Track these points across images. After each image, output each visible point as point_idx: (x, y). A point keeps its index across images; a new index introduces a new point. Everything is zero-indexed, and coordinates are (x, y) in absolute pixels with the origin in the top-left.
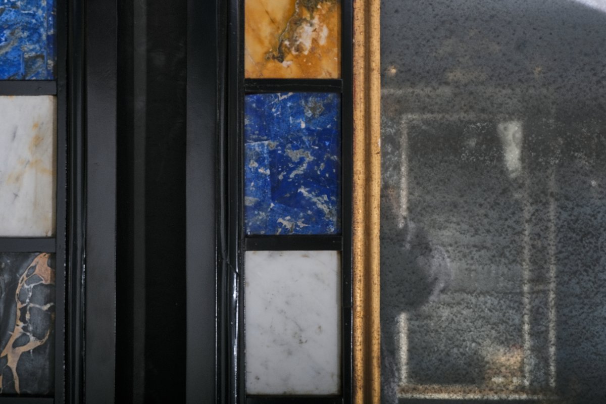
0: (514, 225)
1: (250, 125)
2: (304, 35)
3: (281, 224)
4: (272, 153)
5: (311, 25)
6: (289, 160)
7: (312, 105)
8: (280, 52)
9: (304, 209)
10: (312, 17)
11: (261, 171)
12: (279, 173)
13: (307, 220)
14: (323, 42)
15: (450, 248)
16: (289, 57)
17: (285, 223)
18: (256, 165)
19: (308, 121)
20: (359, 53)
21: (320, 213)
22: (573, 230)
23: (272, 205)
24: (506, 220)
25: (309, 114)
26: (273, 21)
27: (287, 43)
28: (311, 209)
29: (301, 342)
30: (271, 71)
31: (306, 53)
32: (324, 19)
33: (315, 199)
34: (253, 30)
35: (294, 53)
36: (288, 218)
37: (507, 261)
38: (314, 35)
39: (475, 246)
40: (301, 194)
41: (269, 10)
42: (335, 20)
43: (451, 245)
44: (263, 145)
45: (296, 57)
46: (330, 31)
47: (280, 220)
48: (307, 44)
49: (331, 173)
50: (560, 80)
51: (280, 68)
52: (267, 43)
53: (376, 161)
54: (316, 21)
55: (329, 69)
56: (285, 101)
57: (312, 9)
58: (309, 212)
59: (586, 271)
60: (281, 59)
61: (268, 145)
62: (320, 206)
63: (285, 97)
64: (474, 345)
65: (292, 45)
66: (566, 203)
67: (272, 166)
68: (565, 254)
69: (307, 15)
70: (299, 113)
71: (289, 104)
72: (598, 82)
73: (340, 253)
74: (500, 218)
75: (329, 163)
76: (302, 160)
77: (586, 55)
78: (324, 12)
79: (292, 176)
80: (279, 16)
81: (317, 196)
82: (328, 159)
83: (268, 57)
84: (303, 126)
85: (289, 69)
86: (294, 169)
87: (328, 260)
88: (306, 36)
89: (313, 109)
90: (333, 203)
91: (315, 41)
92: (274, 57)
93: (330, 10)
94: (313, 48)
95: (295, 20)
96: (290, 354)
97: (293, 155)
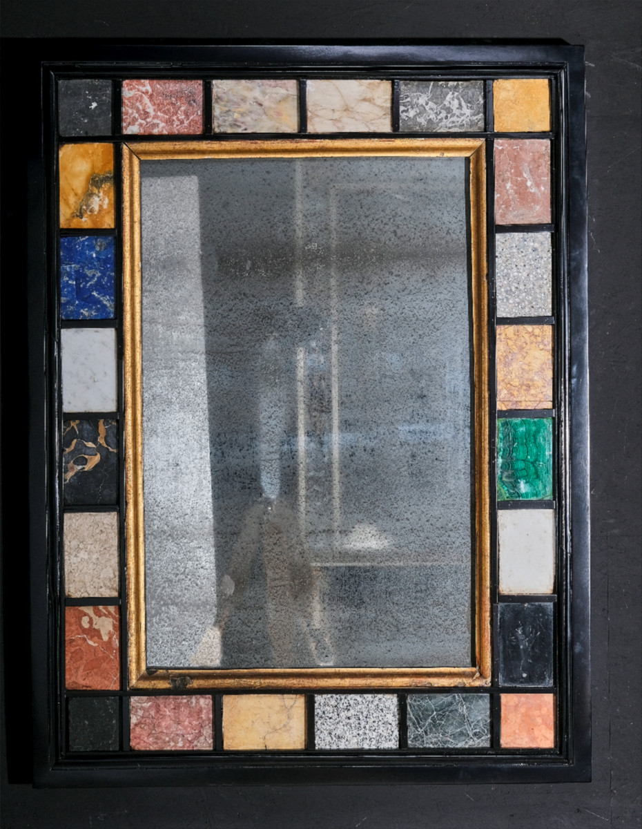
1: (63, 256)
3: (82, 313)
4: (77, 272)
5: (99, 197)
6: (87, 276)
7: (100, 244)
8: (80, 212)
9: (96, 305)
10: (99, 192)
11: (70, 282)
12: (81, 283)
13: (97, 310)
14: (105, 207)
15: (184, 327)
16: (86, 215)
17: (84, 312)
18: (67, 279)
19: (97, 253)
20: (127, 212)
21: (105, 306)
22: (257, 315)
23: (77, 302)
25: (98, 249)
26: (76, 195)
27: (84, 207)
28: (100, 304)
29: (94, 381)
30: (75, 224)
31: (96, 213)
32: (106, 193)
33: (102, 299)
34: (65, 200)
35: (89, 213)
36: (86, 309)
37: (218, 334)
38: (100, 203)
40: (94, 295)
41: (74, 187)
42: (112, 194)
43: (185, 325)
44: (71, 267)
45: (90, 215)
46: (110, 200)
47: (82, 311)
48: (96, 208)
49: (111, 283)
50: (248, 226)
51: (81, 222)
52: (73, 207)
53: (138, 276)
54: (101, 194)
55: (109, 222)
56: (84, 241)
57: (98, 188)
58: (99, 306)
60: (81, 216)
61: (75, 267)
62: (105, 302)
63: (84, 239)
64: (199, 384)
65: (87, 208)
66: (253, 299)
67: (76, 280)
68: (253, 329)
69: (96, 191)
70: (92, 248)
71: (86, 243)
72: (271, 227)
73: (116, 329)
74: (214, 309)
75: (109, 277)
76: (94, 275)
77: (264, 211)
78: (106, 189)
79: (88, 285)
80: (80, 191)
81: (104, 296)
82: (109, 275)
83: (73, 216)
84: (94, 255)
85: (86, 223)
86: (89, 281)
87: (109, 334)
88: (95, 203)
89: (100, 246)
90: (112, 301)
91: (101, 206)
92: (77, 216)
93: (110, 188)
94: (100, 211)
95: (89, 195)
96: (88, 388)
97: (89, 273)
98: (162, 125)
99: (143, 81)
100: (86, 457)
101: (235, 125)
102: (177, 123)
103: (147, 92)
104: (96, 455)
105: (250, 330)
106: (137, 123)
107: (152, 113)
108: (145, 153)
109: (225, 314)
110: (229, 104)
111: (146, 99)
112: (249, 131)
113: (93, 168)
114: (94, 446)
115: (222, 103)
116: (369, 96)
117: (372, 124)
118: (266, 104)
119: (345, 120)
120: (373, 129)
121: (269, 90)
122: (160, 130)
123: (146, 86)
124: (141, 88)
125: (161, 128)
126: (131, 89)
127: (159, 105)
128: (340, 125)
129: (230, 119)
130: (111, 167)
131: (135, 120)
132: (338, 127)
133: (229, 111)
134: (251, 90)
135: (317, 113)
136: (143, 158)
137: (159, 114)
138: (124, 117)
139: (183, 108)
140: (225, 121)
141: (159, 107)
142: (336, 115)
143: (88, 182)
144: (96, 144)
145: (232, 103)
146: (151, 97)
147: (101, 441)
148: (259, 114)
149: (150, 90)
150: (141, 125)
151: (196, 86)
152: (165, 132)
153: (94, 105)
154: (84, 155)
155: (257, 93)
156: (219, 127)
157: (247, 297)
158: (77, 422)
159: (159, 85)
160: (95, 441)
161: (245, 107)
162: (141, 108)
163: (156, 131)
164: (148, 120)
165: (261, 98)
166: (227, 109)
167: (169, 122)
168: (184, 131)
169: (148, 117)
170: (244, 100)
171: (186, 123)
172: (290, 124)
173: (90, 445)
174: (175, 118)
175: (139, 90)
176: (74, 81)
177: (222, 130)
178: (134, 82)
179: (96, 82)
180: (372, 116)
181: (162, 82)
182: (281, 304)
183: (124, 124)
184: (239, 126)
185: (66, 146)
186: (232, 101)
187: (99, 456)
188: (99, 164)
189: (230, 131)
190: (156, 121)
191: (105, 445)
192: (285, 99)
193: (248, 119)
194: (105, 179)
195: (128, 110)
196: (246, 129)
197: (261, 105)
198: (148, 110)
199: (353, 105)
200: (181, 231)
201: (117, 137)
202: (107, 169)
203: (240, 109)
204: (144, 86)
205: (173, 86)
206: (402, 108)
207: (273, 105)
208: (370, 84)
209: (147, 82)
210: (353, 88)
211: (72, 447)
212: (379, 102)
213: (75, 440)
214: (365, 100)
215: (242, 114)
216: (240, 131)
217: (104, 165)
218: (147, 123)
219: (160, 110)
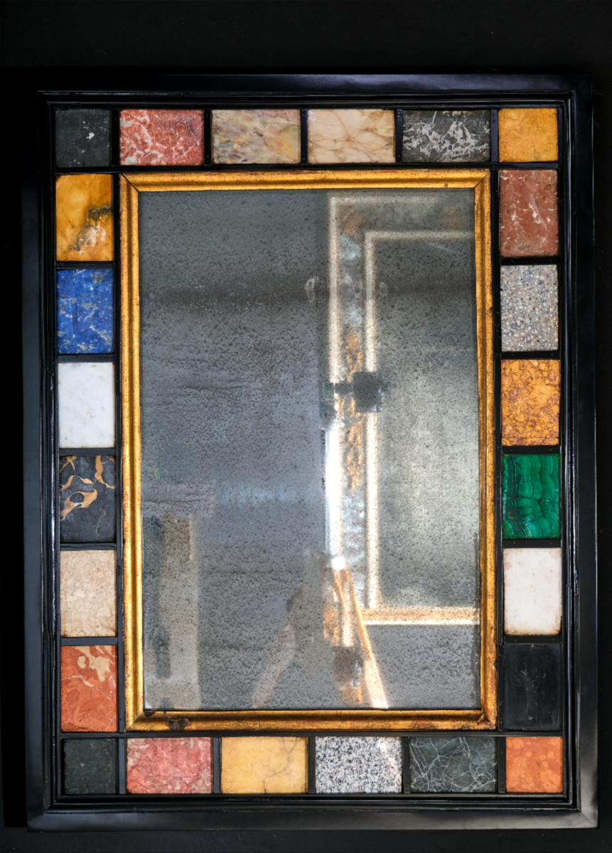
0: (222, 347)
1: (60, 289)
2: (92, 236)
3: (79, 347)
4: (74, 305)
5: (96, 229)
6: (83, 310)
7: (97, 277)
8: (77, 244)
9: (93, 339)
10: (96, 224)
11: (67, 316)
12: (78, 317)
13: (95, 344)
14: (103, 239)
15: (183, 362)
16: (83, 248)
17: (81, 347)
18: (64, 312)
19: (95, 286)
20: (124, 246)
21: (102, 340)
22: (258, 350)
23: (74, 336)
24: (217, 344)
25: (95, 282)
26: (73, 227)
27: (81, 240)
28: (97, 338)
29: (92, 417)
30: (73, 256)
31: (93, 246)
32: (103, 225)
33: (99, 333)
34: (62, 232)
35: (86, 246)
36: (84, 343)
38: (98, 235)
39: (198, 360)
40: (91, 330)
41: (71, 220)
42: (110, 226)
43: (184, 360)
44: (68, 301)
45: (87, 248)
46: (107, 232)
47: (79, 345)
48: (94, 241)
49: (108, 317)
50: (249, 259)
51: (78, 255)
52: (69, 240)
53: (136, 309)
54: (99, 226)
55: (107, 255)
56: (80, 274)
57: (96, 219)
58: (96, 340)
59: (265, 374)
60: (78, 249)
61: (71, 301)
62: (102, 336)
63: (81, 272)
65: (84, 241)
66: (254, 333)
67: (73, 313)
68: (253, 364)
69: (93, 223)
70: (89, 280)
71: (83, 276)
72: (272, 260)
73: (114, 364)
74: (214, 343)
76: (92, 308)
77: (264, 243)
78: (103, 221)
79: (86, 318)
80: (77, 223)
81: (101, 330)
82: (107, 308)
83: (70, 248)
84: (92, 289)
85: (83, 255)
86: (87, 315)
87: (107, 368)
89: (98, 279)
90: (110, 334)
91: (98, 238)
92: (74, 248)
93: (107, 220)
94: (97, 243)
95: (86, 226)
96: (85, 423)
97: (86, 306)
98: (160, 155)
99: (141, 111)
100: (83, 493)
101: (235, 156)
102: (175, 154)
103: (144, 123)
104: (93, 491)
105: (250, 365)
106: (135, 154)
107: (150, 144)
108: (144, 184)
109: (225, 349)
110: (228, 135)
111: (144, 130)
112: (249, 162)
113: (90, 200)
114: (90, 482)
115: (222, 134)
116: (371, 126)
117: (375, 154)
118: (267, 134)
119: (347, 150)
120: (375, 159)
121: (269, 120)
122: (159, 161)
123: (145, 115)
124: (139, 118)
125: (159, 159)
126: (129, 120)
127: (157, 136)
128: (341, 155)
129: (230, 149)
130: (109, 198)
131: (133, 150)
132: (340, 158)
133: (229, 141)
134: (251, 120)
135: (318, 143)
136: (141, 189)
137: (157, 144)
138: (122, 148)
139: (181, 139)
140: (224, 152)
141: (157, 137)
142: (338, 146)
143: (85, 214)
144: (93, 176)
145: (231, 133)
146: (149, 127)
147: (98, 477)
148: (259, 145)
149: (148, 120)
150: (139, 156)
151: (195, 117)
152: (163, 163)
153: (91, 135)
154: (81, 187)
155: (257, 124)
156: (219, 157)
157: (248, 332)
158: (74, 458)
159: (157, 115)
160: (92, 478)
161: (244, 138)
162: (139, 138)
163: (154, 162)
164: (146, 151)
165: (261, 129)
166: (226, 139)
167: (168, 152)
168: (183, 162)
169: (146, 148)
170: (244, 130)
171: (185, 154)
172: (291, 154)
173: (87, 481)
174: (173, 149)
175: (136, 120)
176: (70, 111)
177: (222, 160)
178: (133, 112)
179: (93, 112)
180: (374, 146)
181: (160, 112)
182: (282, 338)
183: (122, 155)
184: (239, 157)
185: (63, 177)
186: (231, 131)
187: (96, 491)
188: (97, 196)
189: (229, 162)
190: (154, 152)
191: (103, 482)
192: (285, 129)
193: (248, 150)
194: (103, 211)
195: (126, 141)
196: (245, 160)
197: (261, 135)
198: (146, 141)
199: (354, 135)
200: (181, 265)
201: (115, 168)
202: (105, 201)
203: (240, 140)
204: (142, 116)
205: (171, 116)
206: (405, 138)
207: (273, 136)
208: (372, 114)
209: (145, 112)
210: (354, 118)
211: (69, 484)
212: (382, 132)
213: (72, 477)
214: (367, 130)
215: (242, 145)
216: (239, 161)
217: (102, 197)
218: (145, 154)
219: (158, 141)
